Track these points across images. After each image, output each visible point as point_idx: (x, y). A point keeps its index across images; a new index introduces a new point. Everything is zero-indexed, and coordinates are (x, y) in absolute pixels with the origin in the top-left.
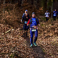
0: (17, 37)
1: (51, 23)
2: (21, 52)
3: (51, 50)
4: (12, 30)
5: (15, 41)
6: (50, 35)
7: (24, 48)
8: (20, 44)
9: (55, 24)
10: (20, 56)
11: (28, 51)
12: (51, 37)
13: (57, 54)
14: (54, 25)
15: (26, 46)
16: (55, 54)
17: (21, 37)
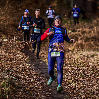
0: (12, 52)
1: (71, 29)
2: (21, 78)
3: (71, 73)
4: (5, 40)
5: (9, 59)
6: (70, 49)
7: (25, 70)
8: (18, 64)
9: (78, 29)
10: (19, 84)
11: (32, 77)
12: (70, 52)
13: (81, 81)
14: (76, 31)
15: (28, 67)
16: (77, 81)
17: (21, 53)
